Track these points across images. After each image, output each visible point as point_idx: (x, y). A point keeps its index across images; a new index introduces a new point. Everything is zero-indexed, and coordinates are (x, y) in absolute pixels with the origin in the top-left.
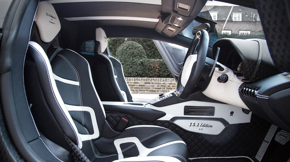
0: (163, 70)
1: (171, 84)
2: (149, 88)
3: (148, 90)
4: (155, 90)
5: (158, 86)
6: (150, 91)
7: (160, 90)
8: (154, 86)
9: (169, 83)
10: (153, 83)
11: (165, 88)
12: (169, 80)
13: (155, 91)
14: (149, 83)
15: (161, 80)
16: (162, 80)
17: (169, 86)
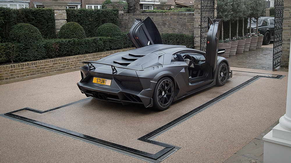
1: (73, 61)
2: (57, 68)
3: (57, 70)
8: (60, 65)
9: (71, 61)
10: (59, 63)
12: (71, 58)
14: (57, 64)
16: (66, 59)
17: (71, 64)
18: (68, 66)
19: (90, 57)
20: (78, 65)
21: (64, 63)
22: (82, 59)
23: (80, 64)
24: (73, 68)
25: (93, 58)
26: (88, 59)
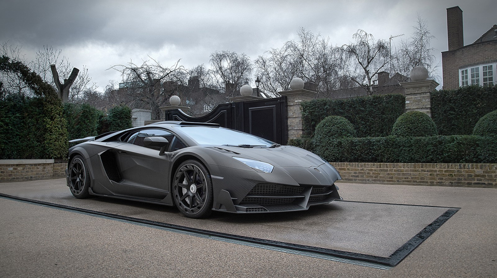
0: (366, 152)
1: (371, 170)
2: (344, 176)
3: (344, 178)
4: (351, 178)
5: (355, 173)
6: (346, 179)
7: (358, 178)
8: (350, 173)
9: (368, 170)
10: (348, 169)
11: (364, 176)
12: (368, 165)
13: (352, 180)
14: (344, 169)
15: (358, 165)
16: (360, 166)
17: (368, 173)
18: (362, 176)
19: (407, 169)
20: (380, 177)
21: (356, 170)
22: (389, 169)
23: (383, 177)
24: (370, 180)
25: (413, 171)
26: (401, 171)
